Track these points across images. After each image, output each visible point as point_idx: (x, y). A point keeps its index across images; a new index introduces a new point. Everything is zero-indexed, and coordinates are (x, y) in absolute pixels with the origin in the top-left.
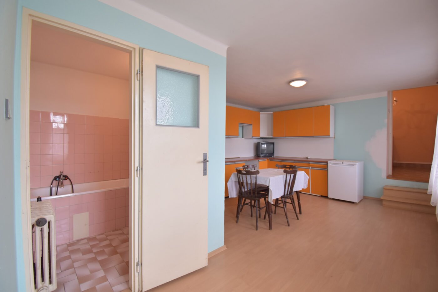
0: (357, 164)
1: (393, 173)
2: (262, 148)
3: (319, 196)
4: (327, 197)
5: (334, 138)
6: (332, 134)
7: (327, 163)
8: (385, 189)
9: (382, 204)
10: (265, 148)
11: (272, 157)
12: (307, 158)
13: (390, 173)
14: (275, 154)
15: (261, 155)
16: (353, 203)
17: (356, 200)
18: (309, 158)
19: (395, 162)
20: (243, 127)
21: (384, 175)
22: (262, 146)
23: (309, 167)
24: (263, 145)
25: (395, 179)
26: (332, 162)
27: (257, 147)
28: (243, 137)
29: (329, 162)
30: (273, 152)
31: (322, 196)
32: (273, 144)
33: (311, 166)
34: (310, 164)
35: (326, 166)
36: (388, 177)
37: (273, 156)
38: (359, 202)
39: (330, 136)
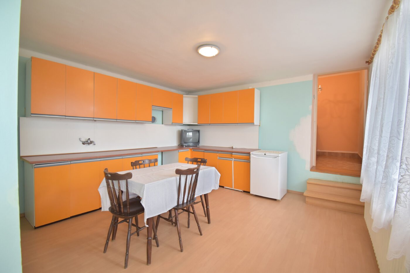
0: (280, 155)
1: (317, 163)
2: (187, 136)
3: (241, 191)
4: (248, 192)
5: (259, 126)
6: (256, 121)
7: (249, 153)
8: (309, 183)
9: (305, 201)
10: (191, 136)
11: (197, 146)
12: (232, 148)
13: (314, 164)
14: (200, 143)
15: (184, 144)
16: (275, 200)
17: (278, 197)
18: (234, 148)
19: (319, 150)
20: (163, 111)
21: (308, 167)
22: (188, 134)
23: (232, 158)
24: (188, 132)
25: (319, 172)
26: (254, 152)
27: (181, 135)
28: (163, 124)
29: (251, 153)
30: (199, 141)
31: (244, 191)
32: (199, 131)
33: (233, 157)
34: (233, 156)
35: (248, 157)
36: (312, 169)
37: (199, 145)
38: (282, 199)
39: (254, 123)
